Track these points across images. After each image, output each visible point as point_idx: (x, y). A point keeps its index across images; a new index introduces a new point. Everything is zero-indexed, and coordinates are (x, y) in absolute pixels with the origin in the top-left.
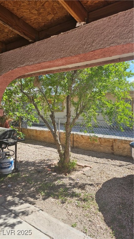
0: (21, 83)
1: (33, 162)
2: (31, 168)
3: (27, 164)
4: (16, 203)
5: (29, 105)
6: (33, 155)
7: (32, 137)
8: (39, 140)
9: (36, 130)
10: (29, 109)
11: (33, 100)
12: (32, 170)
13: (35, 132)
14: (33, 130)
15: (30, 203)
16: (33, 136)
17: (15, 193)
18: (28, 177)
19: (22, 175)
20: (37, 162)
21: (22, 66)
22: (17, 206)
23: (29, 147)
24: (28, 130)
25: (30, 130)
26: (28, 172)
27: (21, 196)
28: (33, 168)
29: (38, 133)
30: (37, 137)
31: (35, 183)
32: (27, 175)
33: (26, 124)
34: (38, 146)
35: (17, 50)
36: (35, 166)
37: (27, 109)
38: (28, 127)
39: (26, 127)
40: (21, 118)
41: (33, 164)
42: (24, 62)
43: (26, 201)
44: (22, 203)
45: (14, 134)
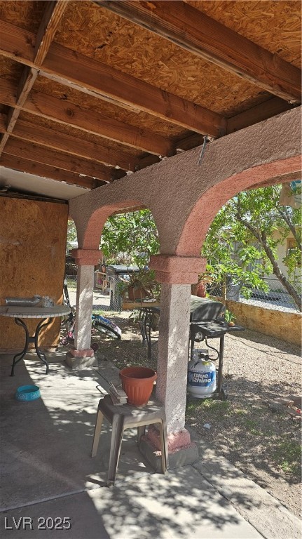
0: (239, 201)
1: (256, 382)
2: (252, 397)
3: (243, 384)
4: (222, 470)
5: (247, 250)
6: (256, 367)
7: (251, 324)
8: (267, 332)
9: (262, 310)
10: (247, 260)
11: (264, 239)
12: (254, 402)
13: (258, 313)
14: (253, 307)
15: (256, 481)
16: (253, 321)
17: (221, 446)
18: (247, 415)
19: (232, 409)
20: (265, 384)
21: (264, 162)
22: (224, 477)
23: (244, 347)
24: (242, 305)
25: (247, 306)
26: (246, 404)
27: (233, 457)
28: (257, 397)
29: (267, 316)
30: (262, 324)
31: (264, 436)
32: (246, 412)
33: (238, 291)
34: (265, 347)
35: (256, 127)
36: (263, 394)
37: (244, 258)
38: (243, 301)
39: (238, 299)
40: (227, 279)
41: (258, 388)
42: (271, 154)
43: (247, 474)
44: (236, 475)
45: (219, 312)
